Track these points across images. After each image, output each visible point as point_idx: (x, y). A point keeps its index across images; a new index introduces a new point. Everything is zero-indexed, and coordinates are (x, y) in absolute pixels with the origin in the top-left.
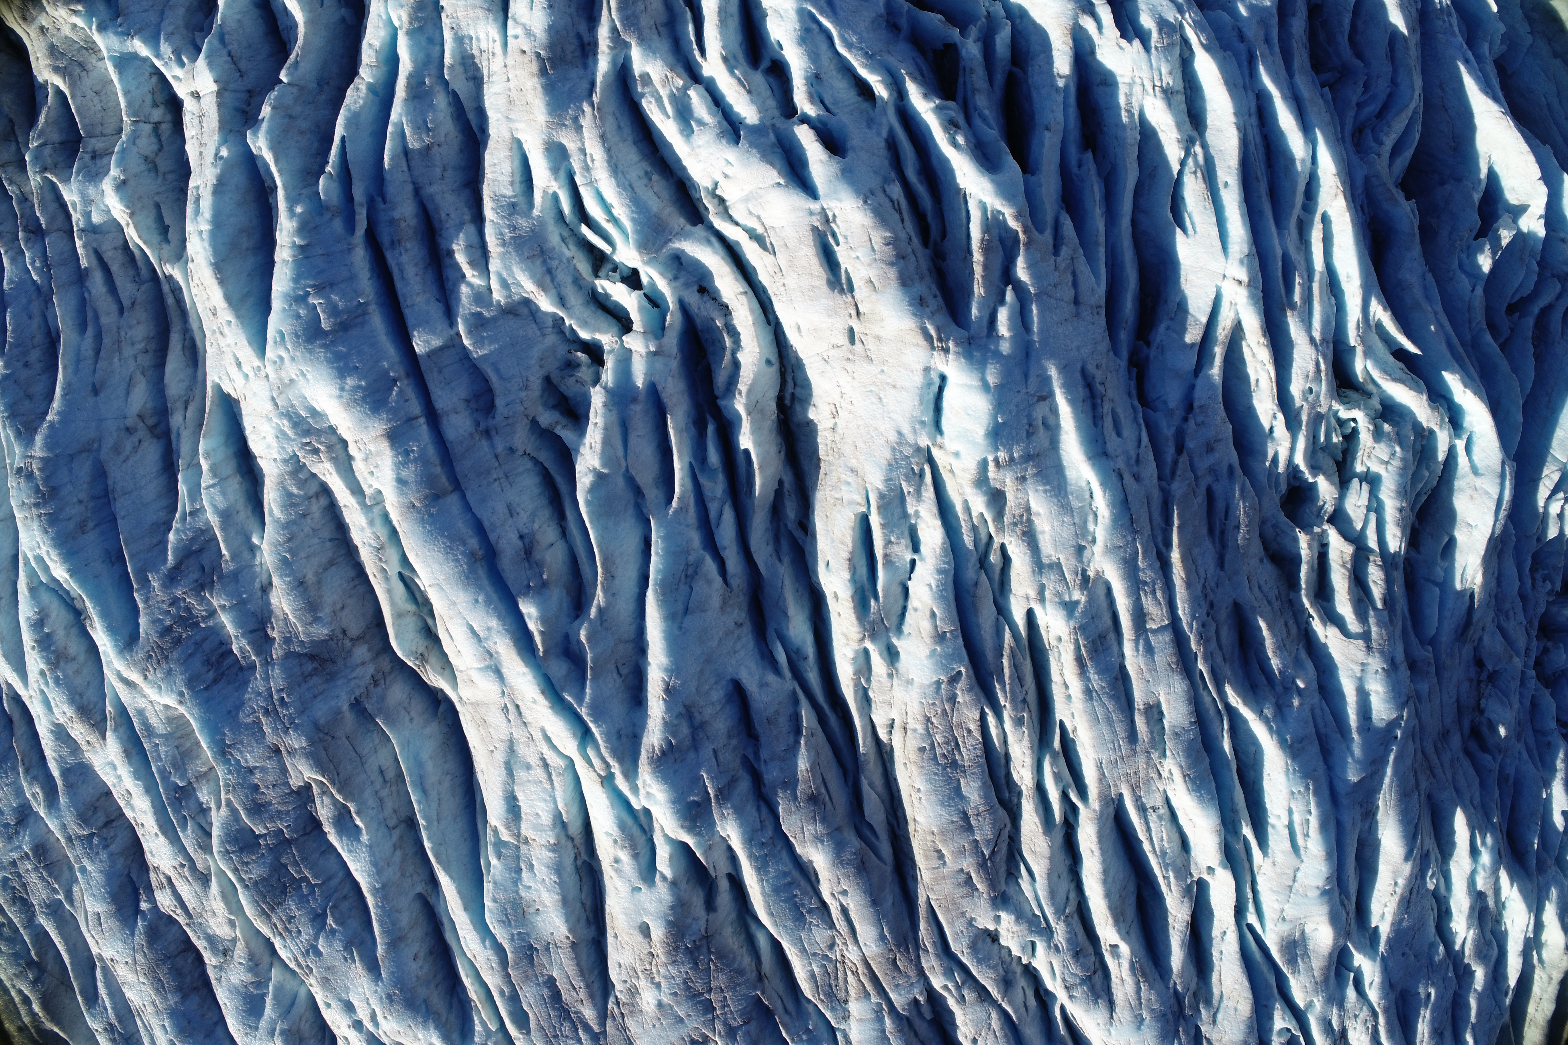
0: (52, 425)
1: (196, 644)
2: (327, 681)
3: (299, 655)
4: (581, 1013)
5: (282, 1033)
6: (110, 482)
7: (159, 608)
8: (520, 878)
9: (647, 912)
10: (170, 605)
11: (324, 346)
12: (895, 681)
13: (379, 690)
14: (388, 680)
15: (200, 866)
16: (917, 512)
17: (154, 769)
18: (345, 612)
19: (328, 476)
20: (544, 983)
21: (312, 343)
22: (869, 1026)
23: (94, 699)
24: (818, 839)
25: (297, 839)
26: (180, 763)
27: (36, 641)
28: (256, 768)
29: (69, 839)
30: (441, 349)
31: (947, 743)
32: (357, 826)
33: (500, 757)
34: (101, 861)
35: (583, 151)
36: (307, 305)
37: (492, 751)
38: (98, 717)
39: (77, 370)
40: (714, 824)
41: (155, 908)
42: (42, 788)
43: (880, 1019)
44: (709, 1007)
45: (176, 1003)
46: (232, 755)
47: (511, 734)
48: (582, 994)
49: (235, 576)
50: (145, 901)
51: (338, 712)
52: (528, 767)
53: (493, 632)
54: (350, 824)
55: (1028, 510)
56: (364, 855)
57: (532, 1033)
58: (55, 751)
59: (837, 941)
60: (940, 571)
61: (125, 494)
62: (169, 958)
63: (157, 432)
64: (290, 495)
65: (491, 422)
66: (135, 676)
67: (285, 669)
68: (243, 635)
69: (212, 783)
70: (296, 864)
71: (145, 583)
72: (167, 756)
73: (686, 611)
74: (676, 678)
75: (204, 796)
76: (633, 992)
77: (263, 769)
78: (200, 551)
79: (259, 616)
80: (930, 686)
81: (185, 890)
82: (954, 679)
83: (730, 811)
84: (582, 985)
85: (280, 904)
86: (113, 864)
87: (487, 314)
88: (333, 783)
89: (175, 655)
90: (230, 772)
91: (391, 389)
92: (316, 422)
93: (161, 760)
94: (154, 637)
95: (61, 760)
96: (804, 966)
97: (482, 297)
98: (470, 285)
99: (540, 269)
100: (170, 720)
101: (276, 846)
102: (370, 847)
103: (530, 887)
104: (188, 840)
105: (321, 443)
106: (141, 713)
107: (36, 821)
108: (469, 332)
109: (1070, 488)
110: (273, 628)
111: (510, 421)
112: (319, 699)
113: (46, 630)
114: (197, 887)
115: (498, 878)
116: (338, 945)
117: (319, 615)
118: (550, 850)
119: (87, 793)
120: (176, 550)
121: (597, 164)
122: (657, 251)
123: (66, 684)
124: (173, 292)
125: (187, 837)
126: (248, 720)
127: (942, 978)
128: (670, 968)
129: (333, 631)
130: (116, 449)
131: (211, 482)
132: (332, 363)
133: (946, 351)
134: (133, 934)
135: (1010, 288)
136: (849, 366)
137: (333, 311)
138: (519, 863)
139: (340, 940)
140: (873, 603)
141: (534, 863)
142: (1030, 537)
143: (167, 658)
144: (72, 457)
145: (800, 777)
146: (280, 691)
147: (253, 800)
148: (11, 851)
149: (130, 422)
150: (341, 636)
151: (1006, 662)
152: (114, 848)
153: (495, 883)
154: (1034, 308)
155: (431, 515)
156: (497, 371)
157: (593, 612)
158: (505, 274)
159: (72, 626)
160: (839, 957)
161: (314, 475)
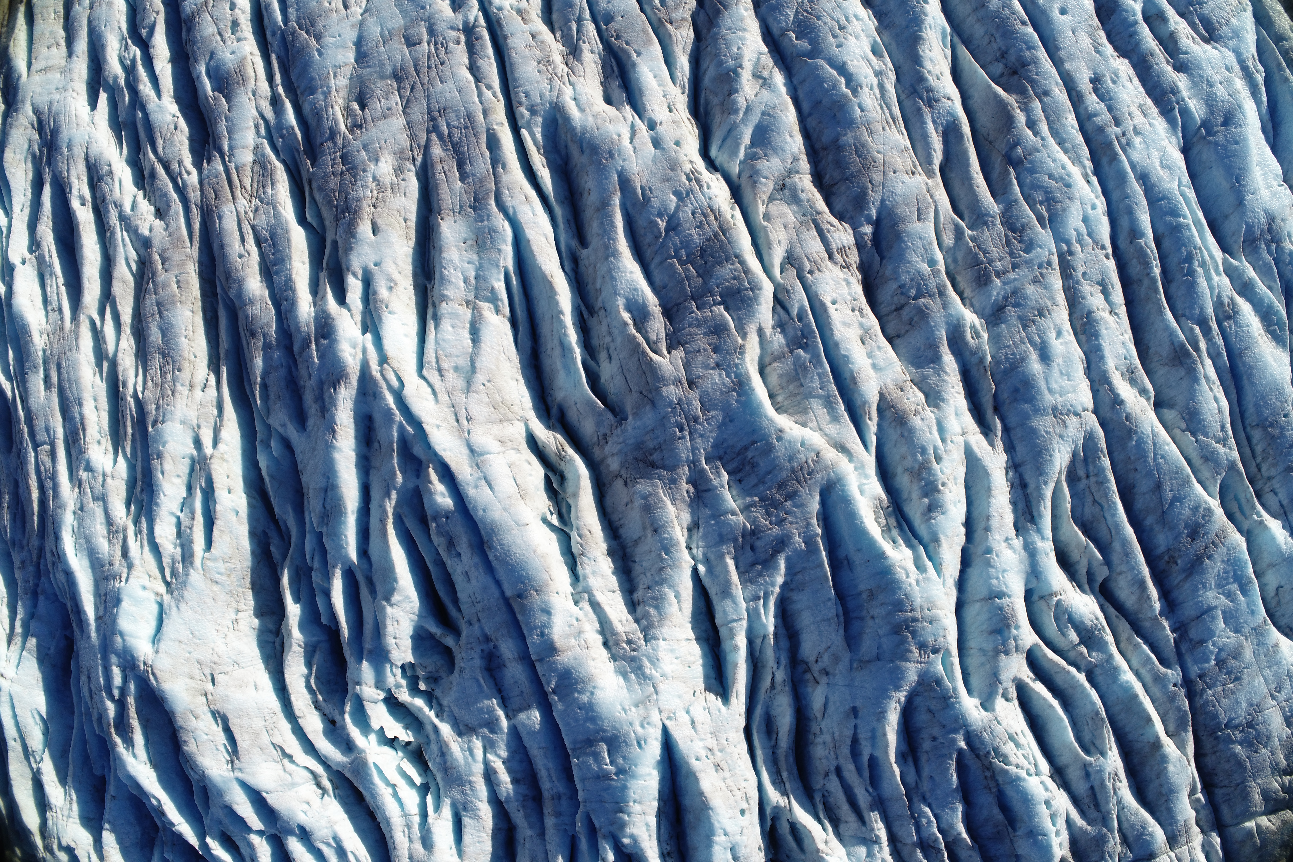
0: (898, 688)
1: (764, 483)
2: (643, 443)
3: (664, 467)
4: (444, 150)
5: (736, 111)
6: (842, 632)
7: (796, 517)
8: (477, 270)
9: (371, 245)
10: (785, 519)
11: (604, 731)
12: (195, 422)
13: (602, 431)
14: (595, 439)
15: (792, 272)
16: (175, 548)
17: (827, 366)
18: (625, 500)
19: (624, 619)
20: (468, 177)
21: (614, 734)
22: (238, 143)
23: (891, 431)
24: (252, 302)
25: (686, 300)
26: (799, 371)
27: (939, 491)
28: (713, 368)
29: (942, 293)
30: (521, 710)
31: (165, 373)
32: (630, 311)
33: (480, 377)
34: (908, 272)
35: (410, 840)
36: (617, 766)
37: (489, 381)
38: (888, 414)
39: (873, 731)
40: (316, 318)
41: (854, 228)
42: (966, 344)
43: (231, 148)
44: (345, 158)
45: (845, 135)
46: (733, 382)
47: (466, 398)
48: (439, 167)
49: (722, 539)
50: (866, 234)
51: (635, 414)
52: (456, 369)
53: (473, 484)
54: (635, 313)
55: (109, 541)
56: (622, 287)
57: (484, 130)
58: (944, 381)
59: (251, 215)
60: (157, 504)
61: (828, 620)
62: (847, 179)
63: (804, 666)
64: (657, 607)
65: (485, 647)
66: (830, 455)
67: (676, 457)
68: (716, 488)
69: (769, 351)
70: (688, 278)
71: (809, 541)
72: (812, 378)
73: (326, 490)
74: (327, 441)
75: (778, 340)
76: (399, 170)
77: (707, 367)
78: (753, 564)
79: (701, 504)
80: (168, 420)
81: (815, 246)
82: (155, 423)
83: (303, 329)
84: (438, 176)
85: (708, 240)
86: (895, 271)
87: (486, 731)
88: (644, 353)
89: (784, 474)
90: (736, 365)
91: (557, 686)
92: (624, 667)
93: (819, 374)
94: (803, 491)
95: (940, 370)
96: (276, 194)
97: (489, 746)
98: (499, 756)
99: (448, 758)
100: (805, 411)
101: (705, 295)
102: (616, 294)
103: (469, 263)
104: (800, 298)
105: (624, 649)
106: (835, 419)
107: (984, 309)
108: (497, 720)
109: (85, 553)
110: (688, 492)
111: (469, 646)
112: (650, 428)
113: (926, 500)
114: (799, 251)
115: (494, 271)
116: (655, 202)
117: (643, 501)
118: (447, 296)
119: (916, 339)
120: (776, 567)
121: (400, 829)
122: (356, 758)
123: (915, 447)
124: (783, 782)
125: (800, 301)
126: (713, 413)
127: (188, 183)
128: (362, 196)
129: (634, 486)
130: (836, 659)
131: (735, 624)
132: (597, 716)
133: (145, 664)
134: (883, 201)
135: (117, 698)
136: (215, 658)
137: (597, 756)
138: (477, 283)
139: (653, 207)
140: (203, 484)
141: (462, 284)
142: (109, 522)
143: (793, 471)
144: (878, 658)
145: (261, 352)
146: (683, 438)
147: (720, 338)
148: (1015, 279)
149: (824, 680)
150: (628, 480)
151: (130, 430)
152: (894, 285)
153: (498, 266)
154: (102, 682)
155: (522, 582)
156: (480, 686)
157: (394, 495)
158: (470, 759)
159: (906, 500)
160: (253, 200)
161: (637, 621)
